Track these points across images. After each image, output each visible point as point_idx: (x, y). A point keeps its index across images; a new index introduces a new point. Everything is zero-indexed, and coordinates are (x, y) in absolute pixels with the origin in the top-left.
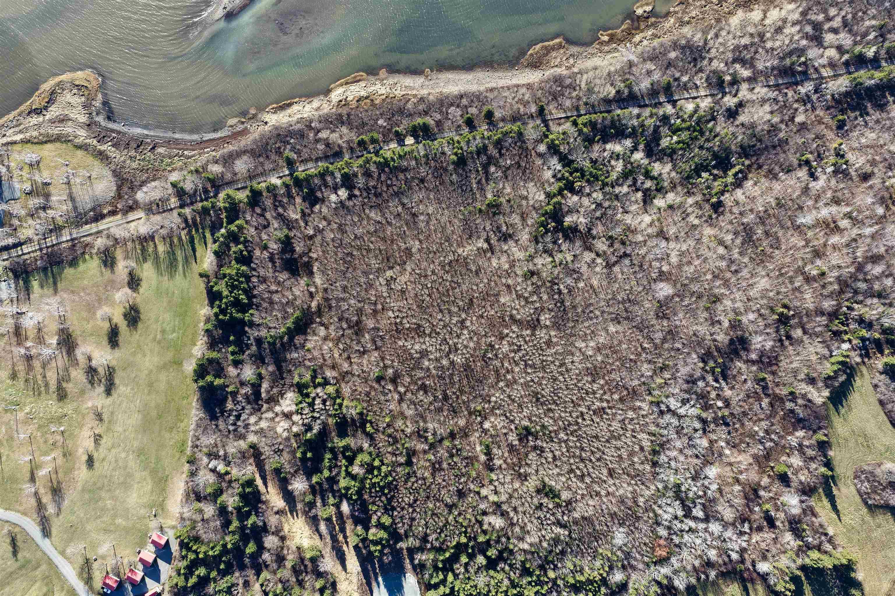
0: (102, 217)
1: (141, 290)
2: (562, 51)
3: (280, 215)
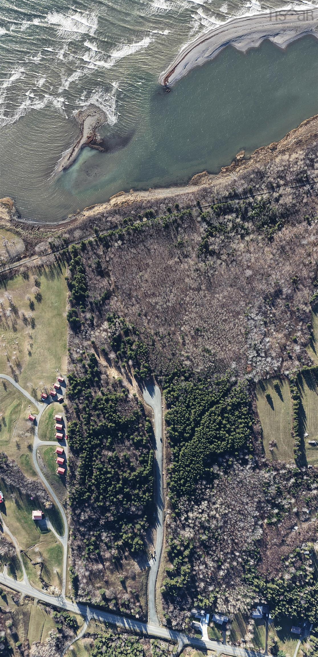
0: (21, 259)
1: (41, 287)
2: (206, 177)
3: (95, 253)
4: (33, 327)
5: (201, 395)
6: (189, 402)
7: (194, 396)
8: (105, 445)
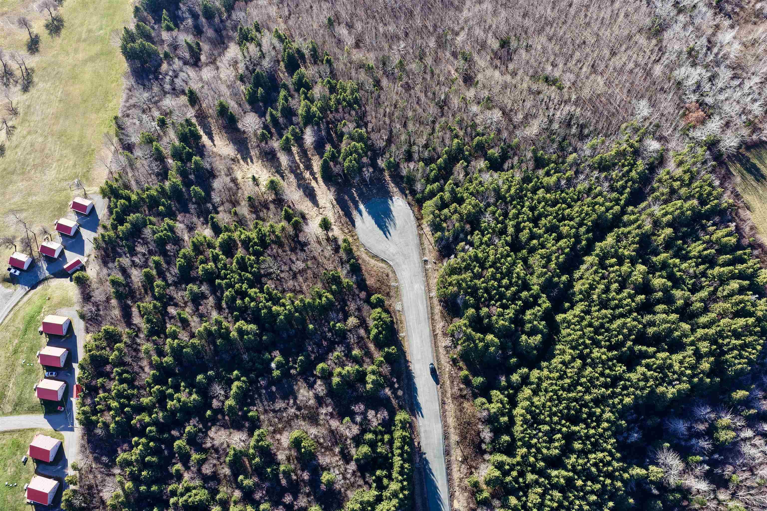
4: (25, 89)
5: (554, 203)
6: (518, 229)
7: (532, 209)
8: (220, 411)
